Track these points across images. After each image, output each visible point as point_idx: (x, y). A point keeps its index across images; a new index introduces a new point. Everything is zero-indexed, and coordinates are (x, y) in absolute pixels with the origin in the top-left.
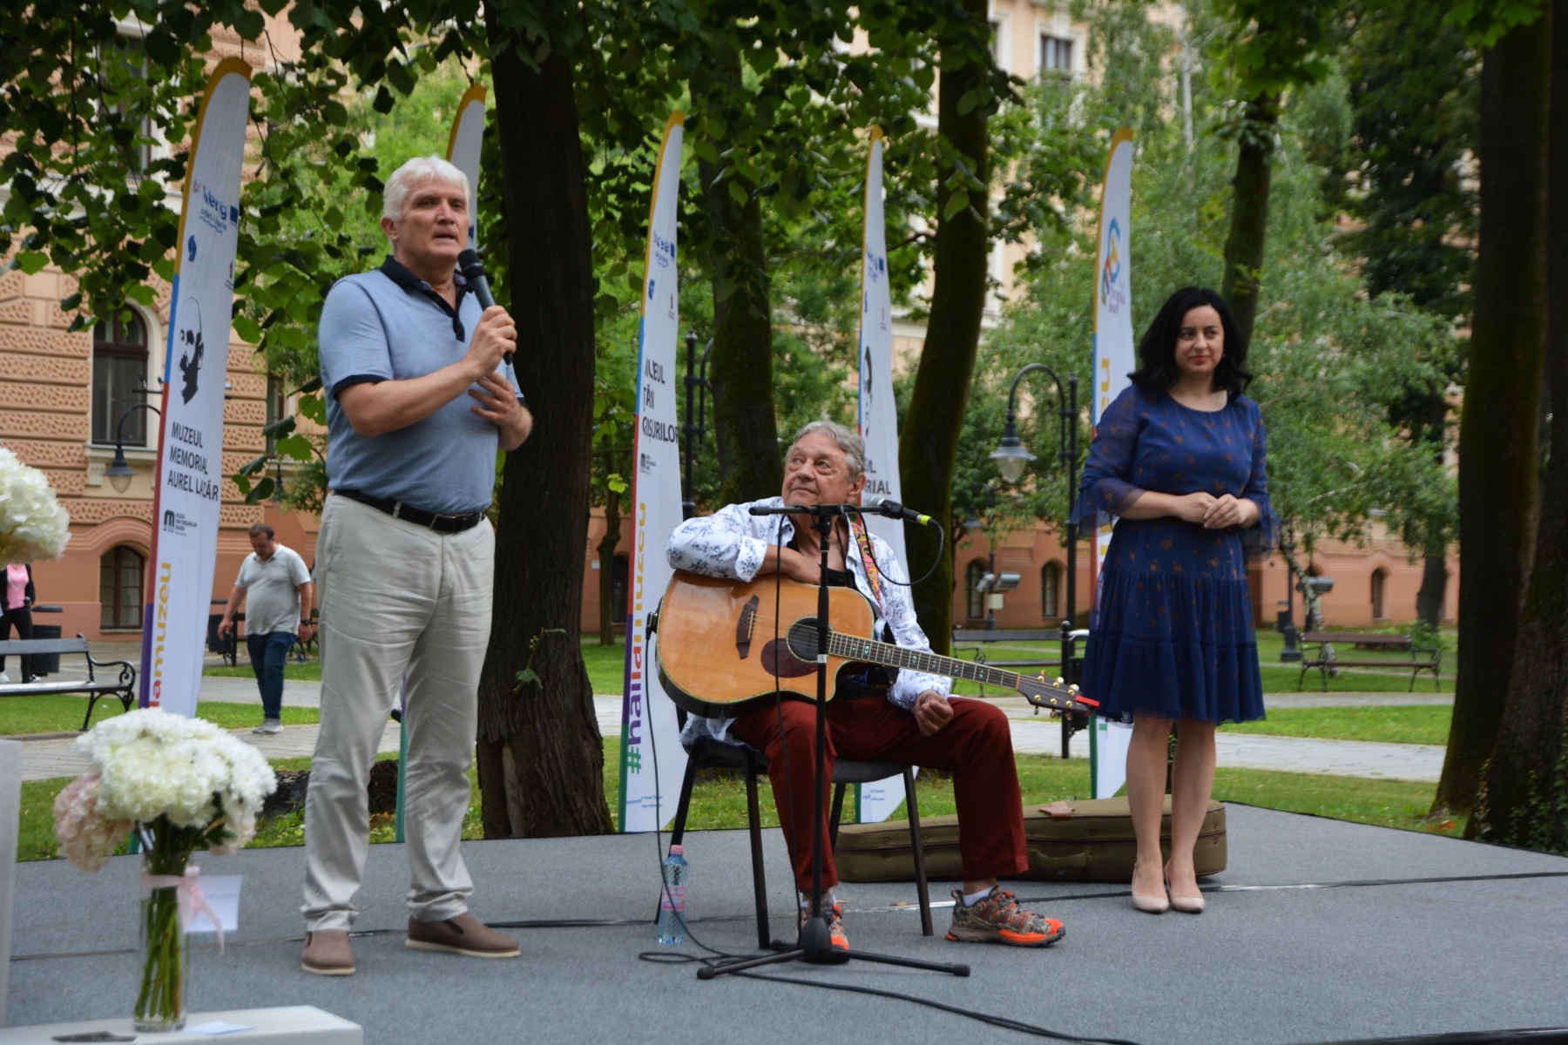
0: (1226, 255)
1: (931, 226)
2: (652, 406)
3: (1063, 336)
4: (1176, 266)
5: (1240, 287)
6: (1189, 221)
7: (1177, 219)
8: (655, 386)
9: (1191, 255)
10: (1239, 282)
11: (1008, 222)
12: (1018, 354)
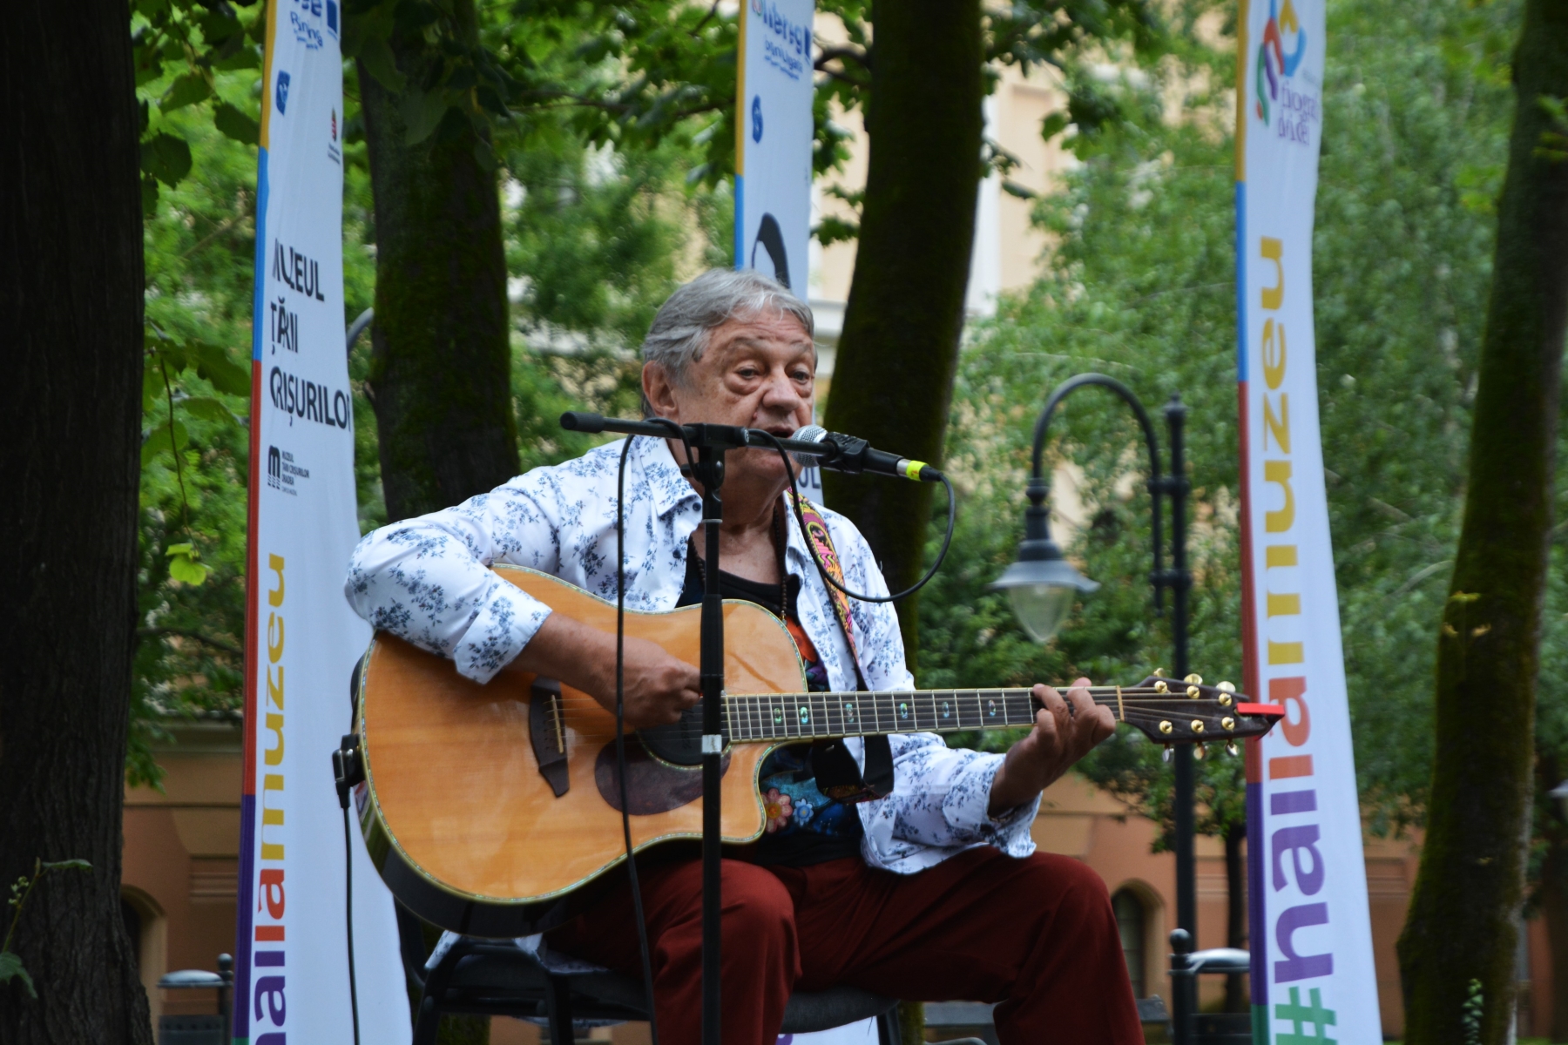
0: (1515, 78)
1: (856, 34)
2: (293, 346)
3: (1147, 329)
4: (1401, 163)
5: (1550, 146)
6: (1427, 62)
7: (1400, 57)
8: (297, 303)
9: (1434, 138)
10: (1547, 136)
11: (1027, 25)
12: (1045, 371)
